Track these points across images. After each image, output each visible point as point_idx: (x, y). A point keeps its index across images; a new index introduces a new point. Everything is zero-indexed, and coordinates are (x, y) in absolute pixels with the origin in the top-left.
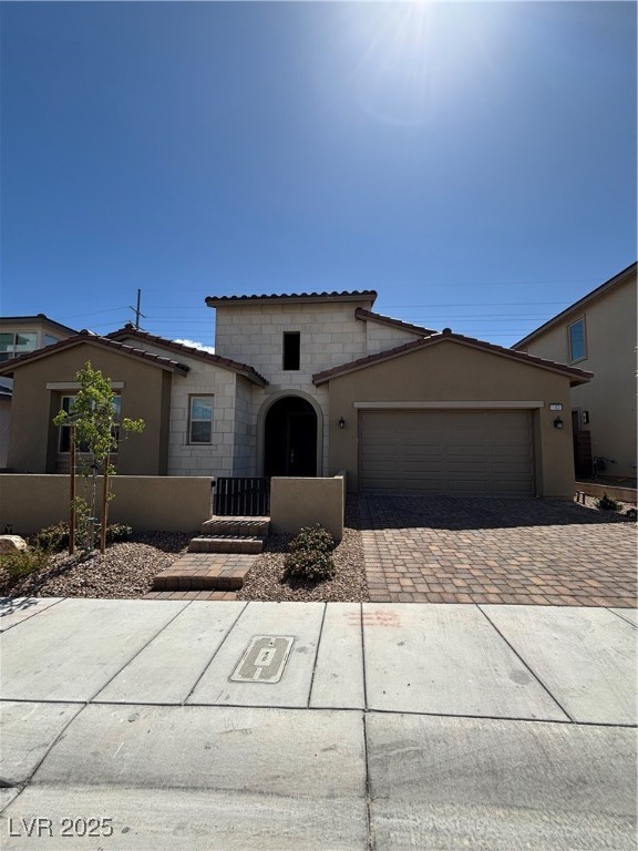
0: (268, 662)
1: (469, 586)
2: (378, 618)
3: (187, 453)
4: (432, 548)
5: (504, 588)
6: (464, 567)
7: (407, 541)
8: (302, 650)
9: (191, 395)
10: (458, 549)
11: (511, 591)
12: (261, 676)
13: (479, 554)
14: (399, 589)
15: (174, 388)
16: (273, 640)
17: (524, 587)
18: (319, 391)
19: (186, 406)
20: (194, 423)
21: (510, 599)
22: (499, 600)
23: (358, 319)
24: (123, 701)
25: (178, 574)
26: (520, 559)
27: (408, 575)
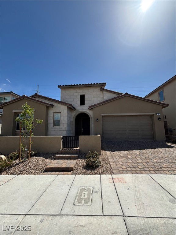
0: (86, 197)
1: (143, 168)
2: (118, 180)
3: (53, 130)
4: (129, 156)
5: (155, 169)
6: (140, 162)
7: (121, 154)
8: (96, 192)
9: (54, 113)
10: (136, 156)
11: (157, 170)
12: (84, 203)
13: (143, 157)
14: (122, 170)
15: (49, 111)
16: (86, 189)
17: (161, 168)
18: (90, 111)
19: (53, 116)
20: (55, 121)
21: (158, 172)
22: (154, 173)
23: (101, 91)
24: (38, 214)
25: (53, 166)
26: (156, 159)
27: (123, 165)
